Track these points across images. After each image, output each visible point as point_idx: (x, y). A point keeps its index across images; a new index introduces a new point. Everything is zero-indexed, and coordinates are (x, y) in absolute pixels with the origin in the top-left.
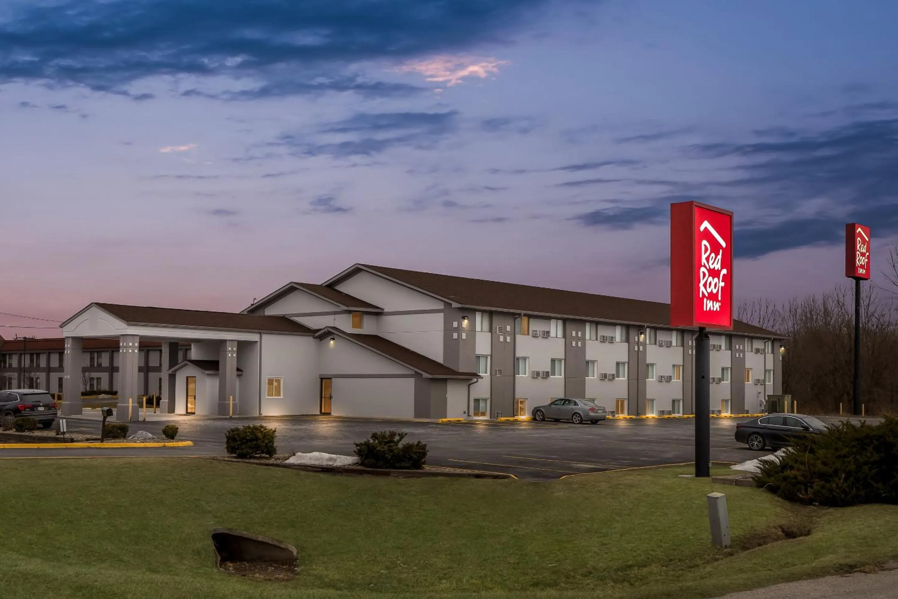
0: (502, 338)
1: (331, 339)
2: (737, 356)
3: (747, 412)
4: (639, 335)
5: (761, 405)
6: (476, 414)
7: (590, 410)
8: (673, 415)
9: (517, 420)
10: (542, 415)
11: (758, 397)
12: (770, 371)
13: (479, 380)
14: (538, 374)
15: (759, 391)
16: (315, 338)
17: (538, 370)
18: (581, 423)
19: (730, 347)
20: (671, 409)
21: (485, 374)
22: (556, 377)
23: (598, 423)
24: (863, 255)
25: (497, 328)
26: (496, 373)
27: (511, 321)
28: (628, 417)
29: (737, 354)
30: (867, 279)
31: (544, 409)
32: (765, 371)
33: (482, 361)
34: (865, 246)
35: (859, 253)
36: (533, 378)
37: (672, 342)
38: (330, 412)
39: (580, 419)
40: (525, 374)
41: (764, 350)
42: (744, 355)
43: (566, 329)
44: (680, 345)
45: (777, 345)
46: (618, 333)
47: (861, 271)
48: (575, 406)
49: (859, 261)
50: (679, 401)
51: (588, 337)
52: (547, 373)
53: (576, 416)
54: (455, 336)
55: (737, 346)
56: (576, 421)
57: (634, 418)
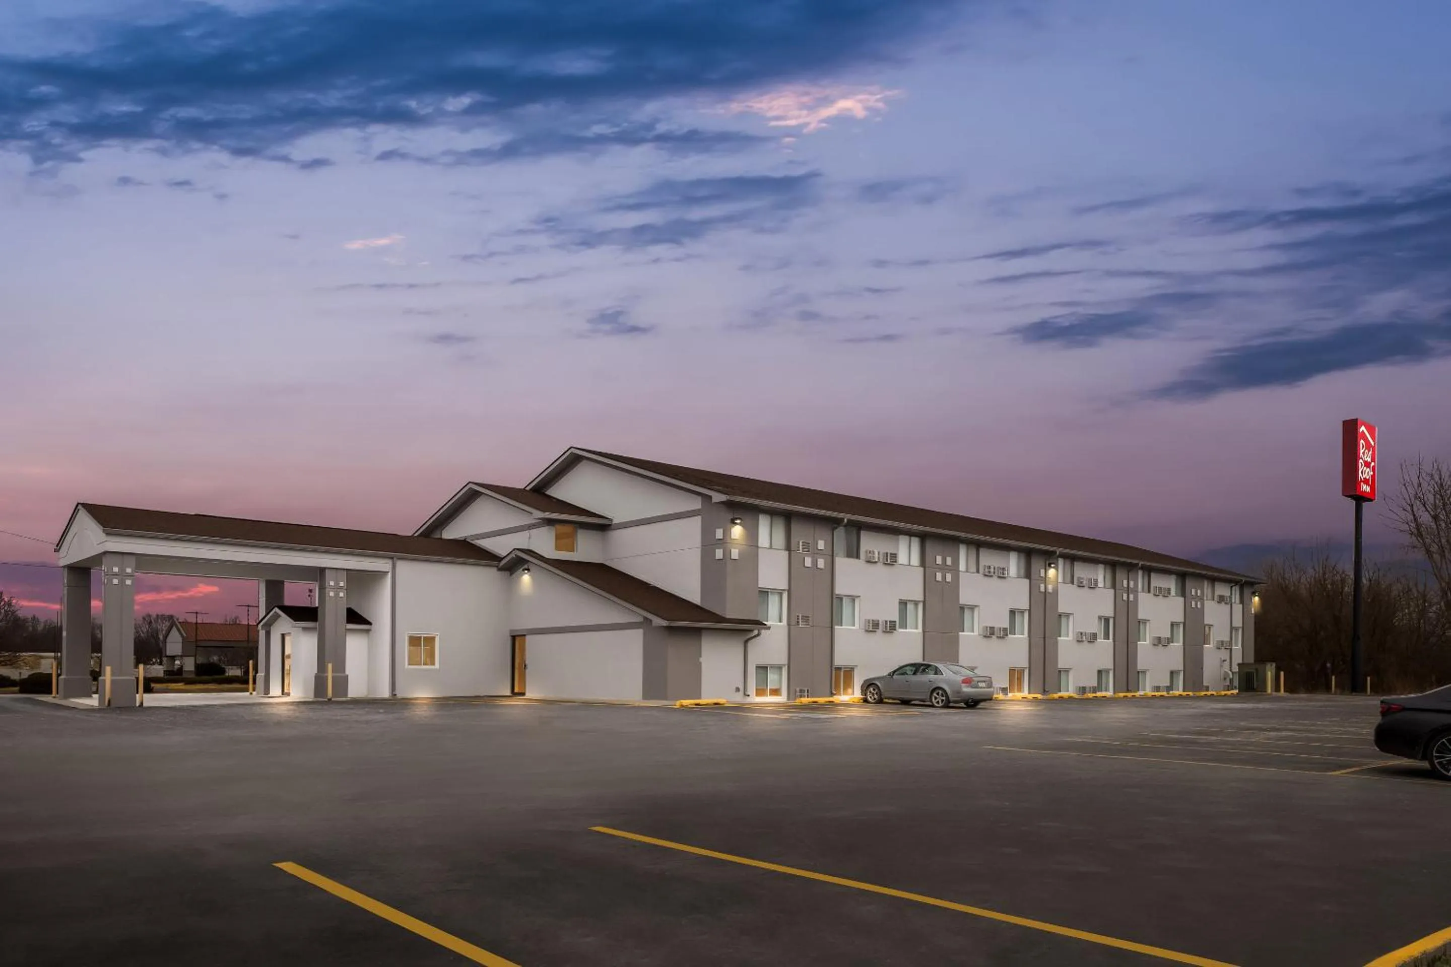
0: (808, 562)
1: (524, 570)
2: (1193, 606)
3: (1207, 689)
4: (1047, 567)
5: (1225, 679)
6: (760, 692)
7: (964, 681)
8: (1099, 694)
9: (833, 702)
10: (876, 694)
11: (1221, 666)
12: (1237, 629)
13: (763, 632)
14: (876, 625)
15: (1223, 659)
16: (500, 569)
17: (875, 618)
18: (947, 705)
19: (1183, 593)
20: (1096, 685)
21: (779, 623)
22: (908, 630)
23: (979, 707)
24: (1367, 464)
25: (799, 542)
26: (798, 622)
27: (827, 534)
28: (1031, 696)
29: (1193, 603)
30: (1371, 500)
31: (880, 683)
32: (1232, 628)
33: (773, 600)
34: (1370, 453)
35: (1362, 462)
36: (867, 631)
37: (1097, 580)
38: (523, 692)
39: (944, 698)
40: (854, 625)
41: (1230, 597)
42: (1203, 605)
43: (925, 549)
44: (1109, 587)
45: (1247, 591)
46: (1013, 564)
47: (1366, 488)
48: (936, 676)
49: (1362, 472)
50: (1107, 671)
51: (962, 566)
52: (893, 623)
53: (938, 694)
54: (719, 554)
55: (1193, 591)
56: (938, 702)
57: (1040, 698)
